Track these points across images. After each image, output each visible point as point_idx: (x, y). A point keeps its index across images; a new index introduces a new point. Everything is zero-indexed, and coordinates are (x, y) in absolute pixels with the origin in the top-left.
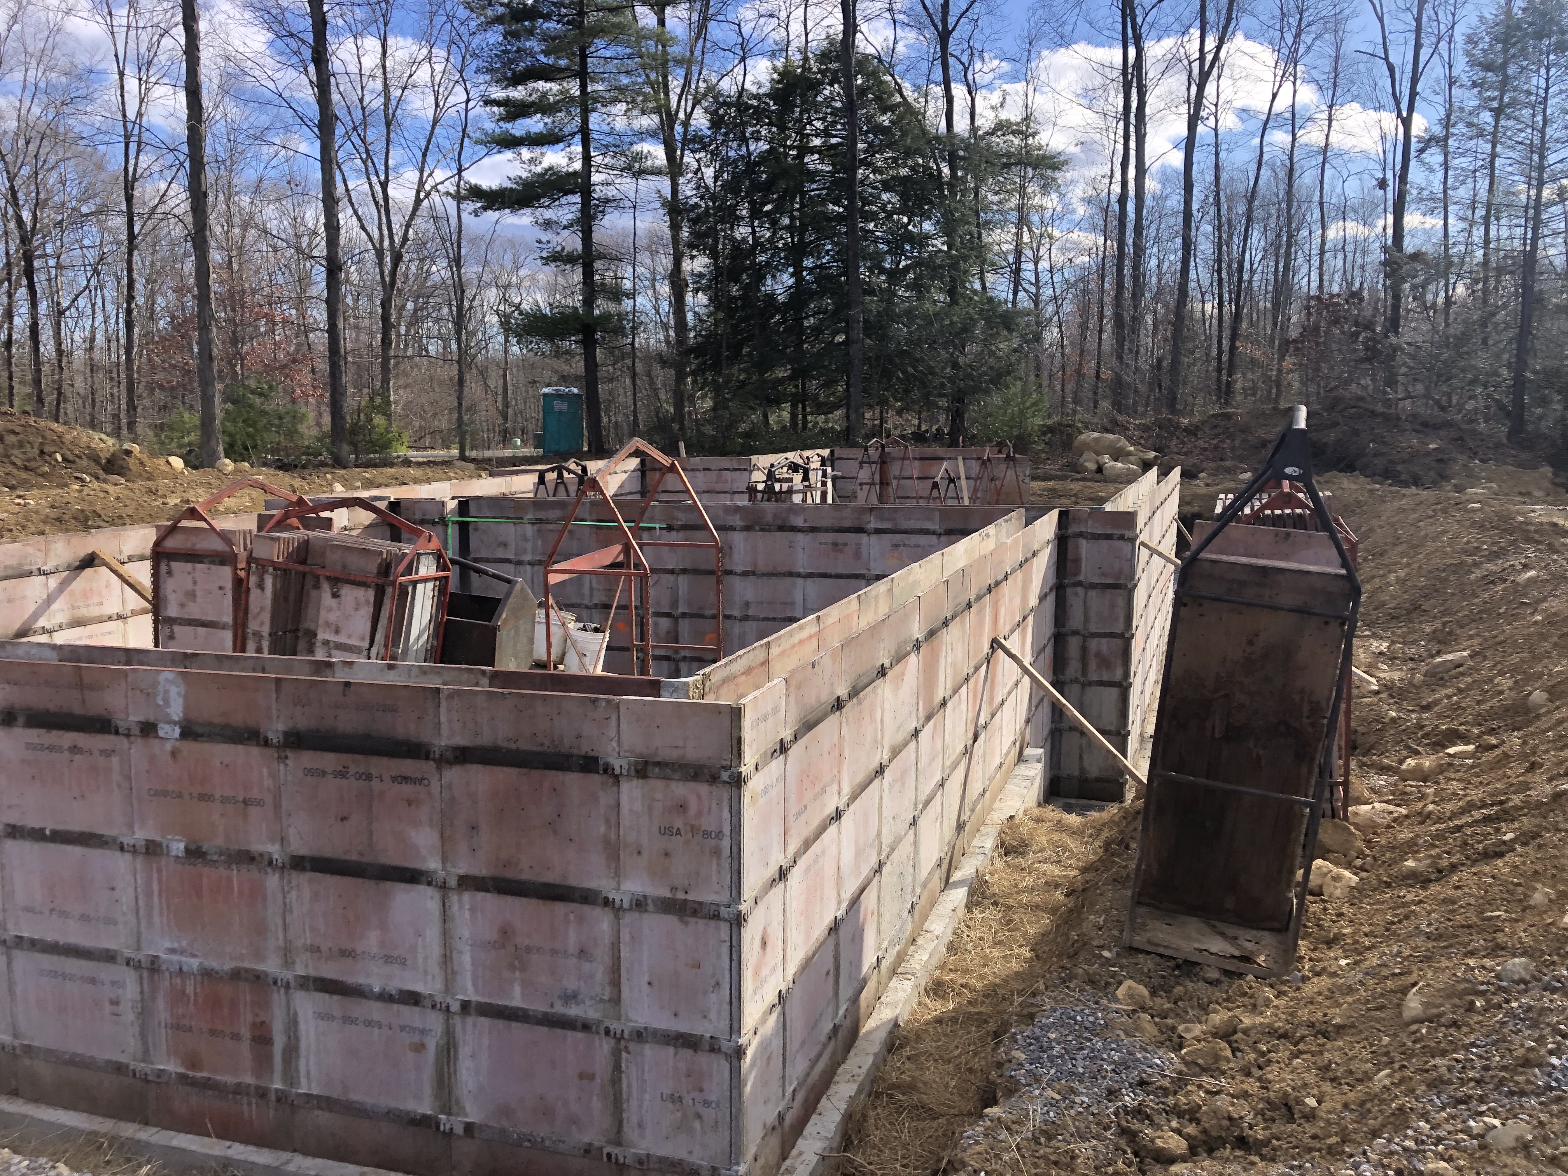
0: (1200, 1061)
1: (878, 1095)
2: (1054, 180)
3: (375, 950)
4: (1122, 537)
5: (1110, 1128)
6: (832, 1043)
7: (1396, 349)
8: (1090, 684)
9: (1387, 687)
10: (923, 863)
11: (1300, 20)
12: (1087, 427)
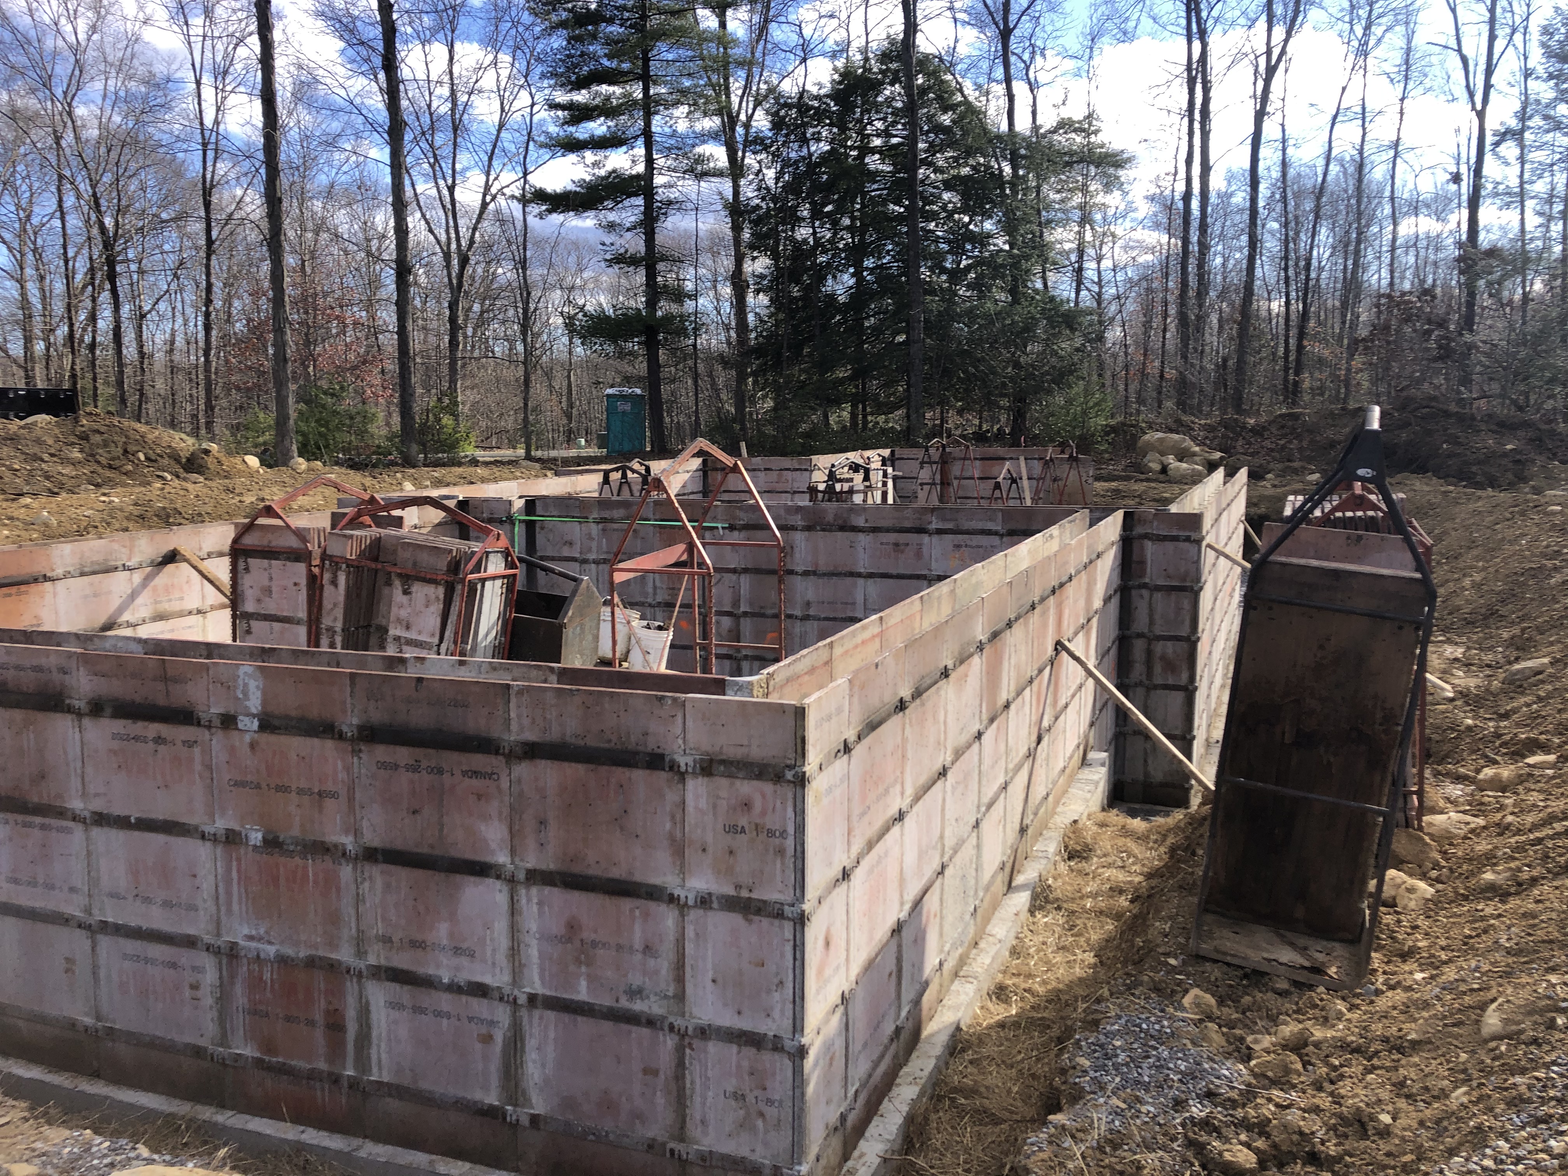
0: (1270, 1074)
1: (940, 1098)
2: (1117, 178)
3: (445, 942)
4: (1188, 539)
5: (1177, 1139)
6: (894, 1046)
7: (1470, 347)
8: (1156, 687)
9: (1463, 695)
10: (985, 866)
11: (1371, 11)
12: (1151, 428)
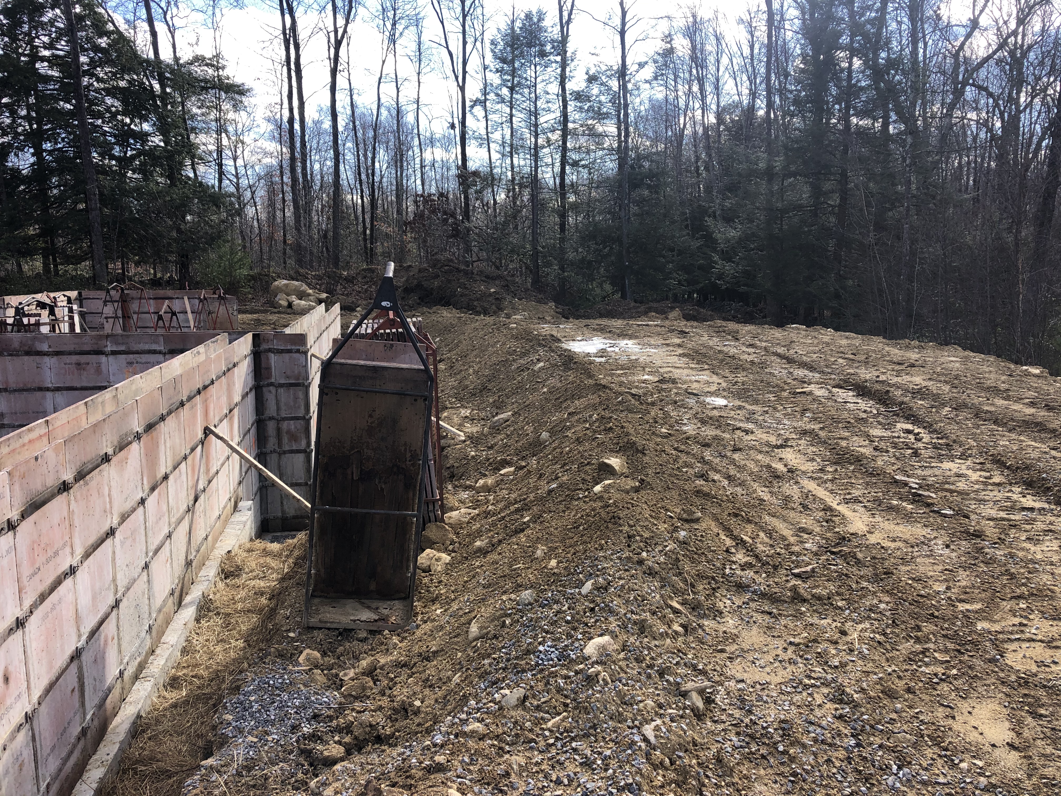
0: (354, 693)
1: (125, 771)
2: (241, 102)
4: (298, 351)
5: (293, 752)
7: (468, 230)
8: (285, 452)
9: (470, 437)
10: (157, 594)
11: (395, 14)
12: (279, 277)
